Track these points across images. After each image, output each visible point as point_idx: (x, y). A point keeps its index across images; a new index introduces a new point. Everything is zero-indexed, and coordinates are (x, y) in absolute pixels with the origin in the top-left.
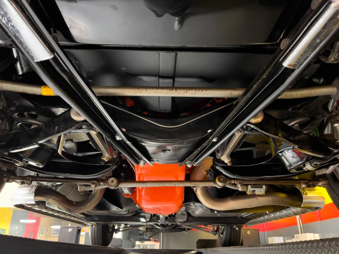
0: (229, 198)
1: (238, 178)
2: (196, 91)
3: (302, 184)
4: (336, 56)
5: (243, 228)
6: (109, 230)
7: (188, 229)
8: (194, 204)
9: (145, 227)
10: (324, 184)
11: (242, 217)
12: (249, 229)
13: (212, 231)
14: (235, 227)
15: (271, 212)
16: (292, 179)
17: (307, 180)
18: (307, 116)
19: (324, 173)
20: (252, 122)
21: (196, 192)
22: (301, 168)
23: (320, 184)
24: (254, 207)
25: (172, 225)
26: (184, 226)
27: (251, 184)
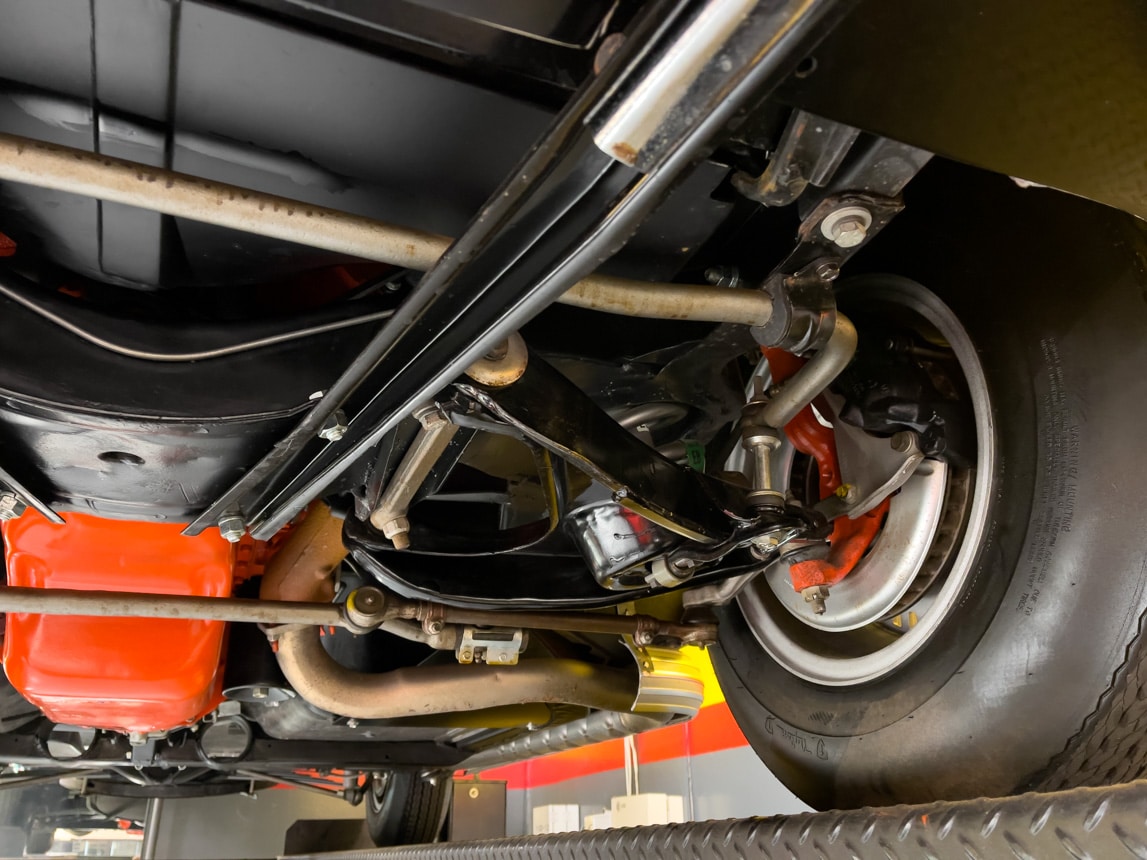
0: (398, 673)
1: (427, 598)
2: (261, 208)
3: (637, 633)
4: (785, 177)
5: (454, 778)
7: (260, 785)
8: (265, 691)
9: (86, 778)
10: (704, 637)
11: (450, 744)
12: (477, 782)
13: (345, 791)
14: (428, 776)
15: (543, 727)
16: (615, 616)
17: (655, 620)
18: (677, 399)
19: (707, 600)
20: (481, 381)
21: (274, 646)
22: (637, 577)
23: (692, 636)
24: (482, 707)
25: (189, 770)
26: (243, 773)
27: (474, 626)
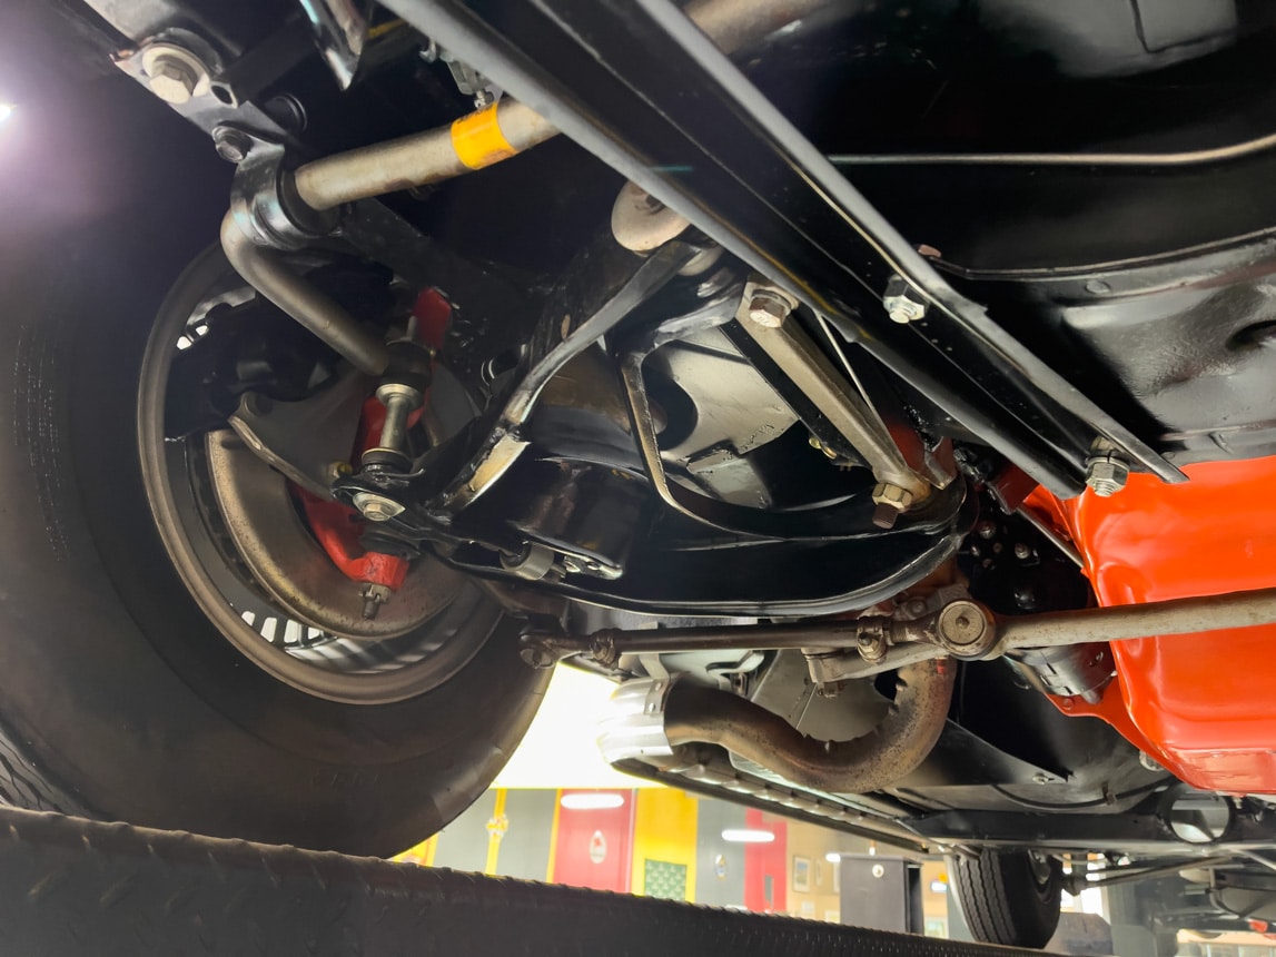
6: (1036, 879)
9: (1212, 869)
